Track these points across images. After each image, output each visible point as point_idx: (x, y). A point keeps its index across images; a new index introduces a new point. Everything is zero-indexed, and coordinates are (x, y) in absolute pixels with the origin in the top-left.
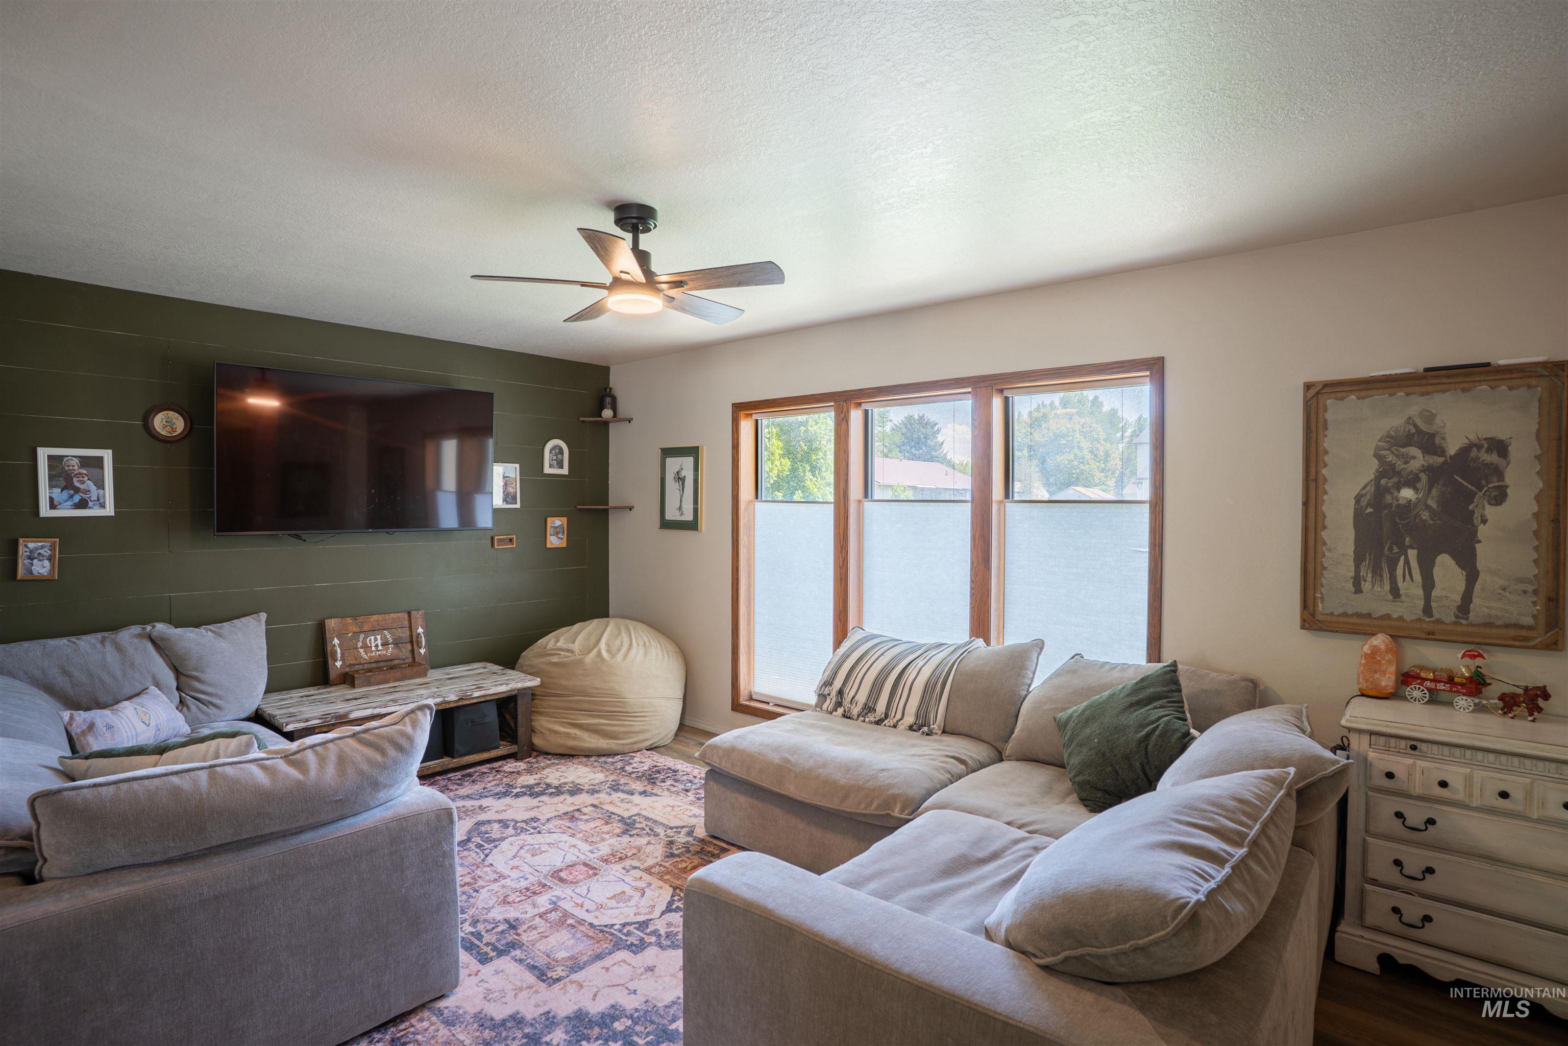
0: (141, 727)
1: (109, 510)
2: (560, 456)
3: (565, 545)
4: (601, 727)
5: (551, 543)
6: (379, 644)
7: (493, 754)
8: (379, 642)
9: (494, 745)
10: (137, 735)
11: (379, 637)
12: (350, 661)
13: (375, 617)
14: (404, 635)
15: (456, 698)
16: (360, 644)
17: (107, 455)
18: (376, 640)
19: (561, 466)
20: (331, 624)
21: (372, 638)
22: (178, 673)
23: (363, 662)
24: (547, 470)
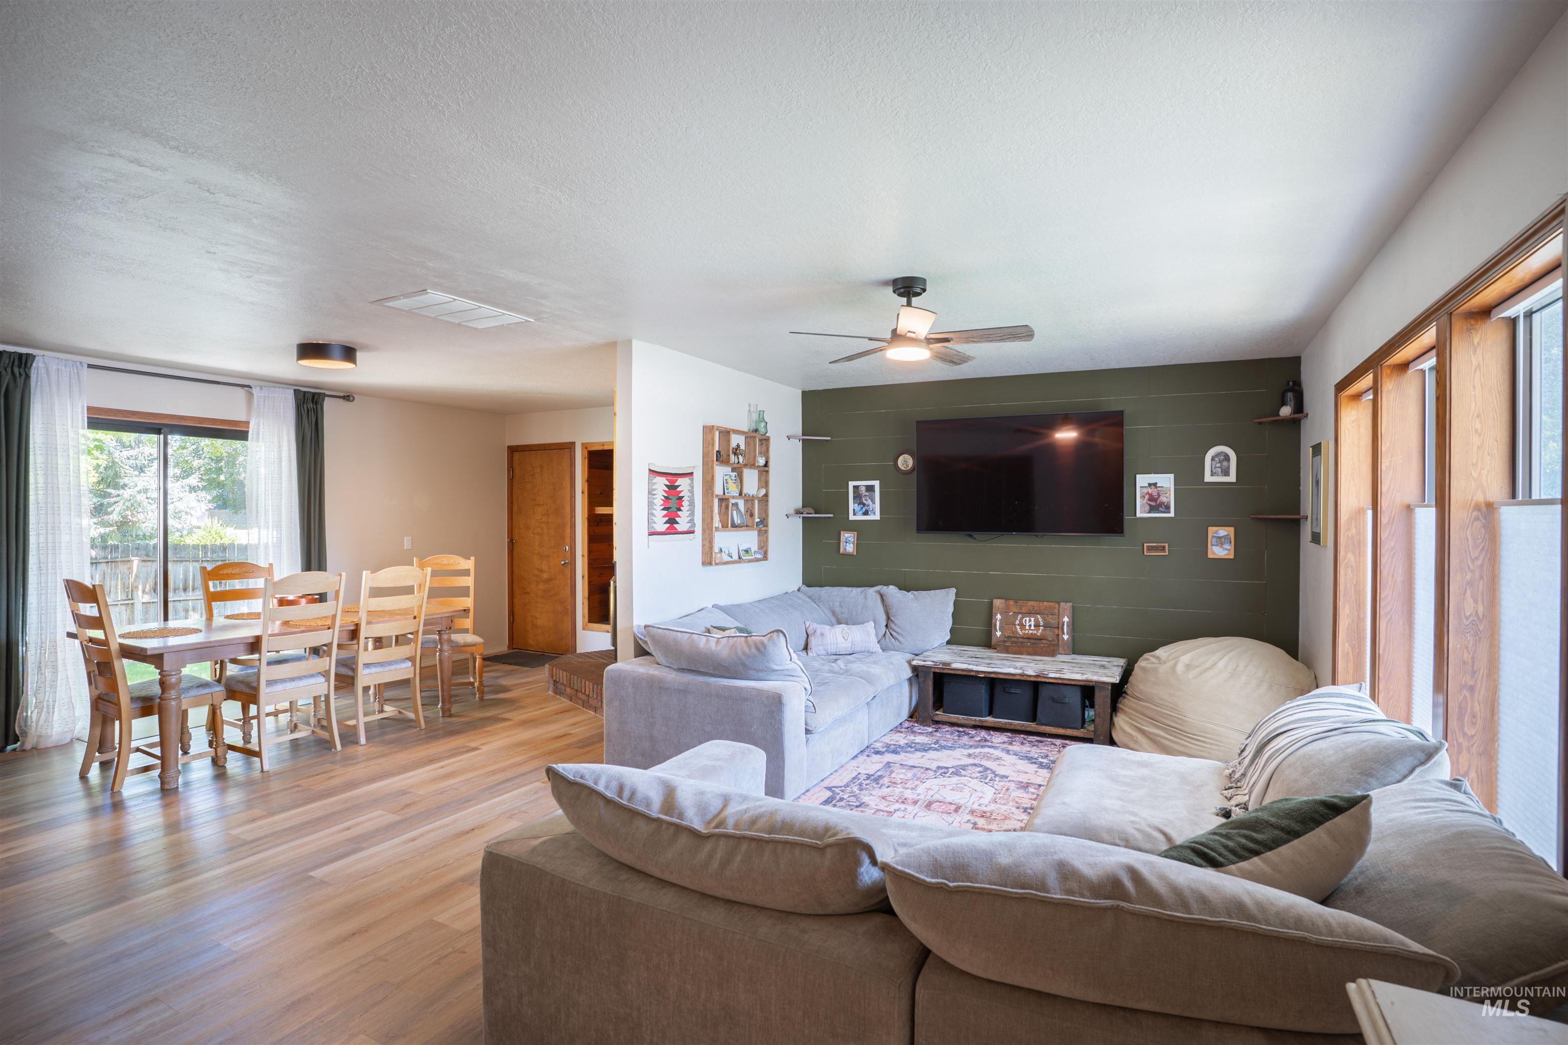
0: (840, 640)
1: (877, 517)
2: (1225, 463)
3: (1232, 557)
4: (1159, 739)
5: (1214, 553)
6: (1033, 625)
7: (1069, 732)
8: (1032, 623)
9: (1074, 726)
10: (837, 644)
11: (1033, 619)
12: (1008, 633)
13: (1032, 603)
14: (1053, 621)
15: (1034, 674)
16: (1017, 622)
17: (876, 484)
18: (1030, 621)
19: (1226, 473)
20: (998, 603)
21: (1028, 619)
22: (888, 618)
23: (1018, 636)
24: (1208, 478)
